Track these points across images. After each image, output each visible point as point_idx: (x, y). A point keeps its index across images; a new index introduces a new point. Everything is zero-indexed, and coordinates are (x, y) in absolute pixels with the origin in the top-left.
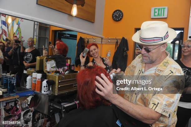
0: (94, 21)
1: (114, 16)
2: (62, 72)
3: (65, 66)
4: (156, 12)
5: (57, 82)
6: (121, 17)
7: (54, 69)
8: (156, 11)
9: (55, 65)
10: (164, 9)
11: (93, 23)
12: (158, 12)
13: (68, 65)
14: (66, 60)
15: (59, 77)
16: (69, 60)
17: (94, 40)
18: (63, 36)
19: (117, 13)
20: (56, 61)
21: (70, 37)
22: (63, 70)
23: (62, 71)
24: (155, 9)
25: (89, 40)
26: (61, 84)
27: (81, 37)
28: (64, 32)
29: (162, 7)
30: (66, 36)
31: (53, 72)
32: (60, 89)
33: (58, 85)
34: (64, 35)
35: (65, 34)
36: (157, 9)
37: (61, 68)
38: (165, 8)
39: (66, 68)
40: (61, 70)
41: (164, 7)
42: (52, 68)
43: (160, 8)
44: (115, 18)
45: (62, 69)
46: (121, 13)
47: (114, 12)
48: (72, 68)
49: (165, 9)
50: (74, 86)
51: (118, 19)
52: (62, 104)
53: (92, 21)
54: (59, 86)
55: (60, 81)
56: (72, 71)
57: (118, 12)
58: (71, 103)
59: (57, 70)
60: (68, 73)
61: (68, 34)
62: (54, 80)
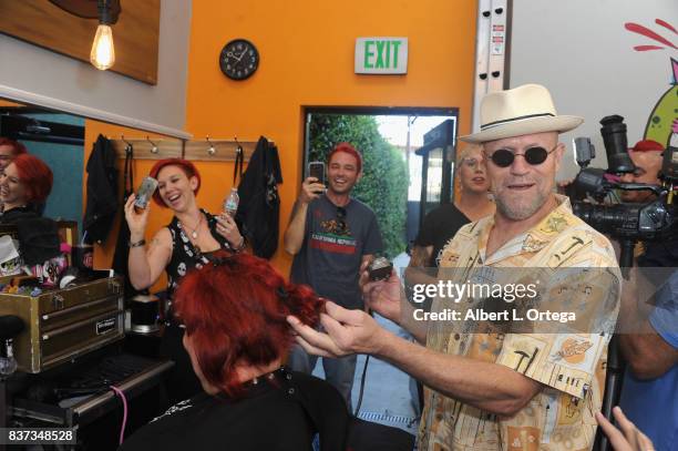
0: (156, 78)
1: (227, 60)
2: (45, 279)
3: (58, 253)
4: (372, 54)
5: (35, 323)
6: (251, 66)
7: (15, 271)
8: (370, 51)
9: (15, 254)
10: (397, 44)
11: (152, 84)
12: (376, 54)
13: (69, 250)
14: (61, 233)
15: (42, 302)
16: (69, 231)
17: (155, 149)
18: (25, 131)
19: (237, 50)
20: (17, 236)
21: (51, 133)
22: (52, 271)
23: (46, 275)
24: (367, 44)
25: (135, 147)
26: (50, 327)
27: (101, 135)
28: (30, 116)
29: (391, 39)
30: (33, 132)
31: (11, 281)
32: (46, 347)
33: (42, 333)
34: (29, 128)
35: (32, 122)
36: (372, 43)
37: (43, 265)
38: (399, 43)
39: (61, 261)
40: (42, 272)
41: (396, 39)
42: (3, 265)
43: (383, 42)
44: (229, 67)
45: (45, 267)
46: (251, 53)
47: (229, 46)
48: (87, 262)
49: (400, 47)
50: (101, 330)
51: (243, 71)
52: (64, 404)
53: (150, 78)
54: (45, 337)
55: (45, 317)
56: (86, 274)
57: (240, 47)
58: (98, 395)
59: (24, 273)
60: (72, 281)
61: (44, 124)
62: (22, 315)
